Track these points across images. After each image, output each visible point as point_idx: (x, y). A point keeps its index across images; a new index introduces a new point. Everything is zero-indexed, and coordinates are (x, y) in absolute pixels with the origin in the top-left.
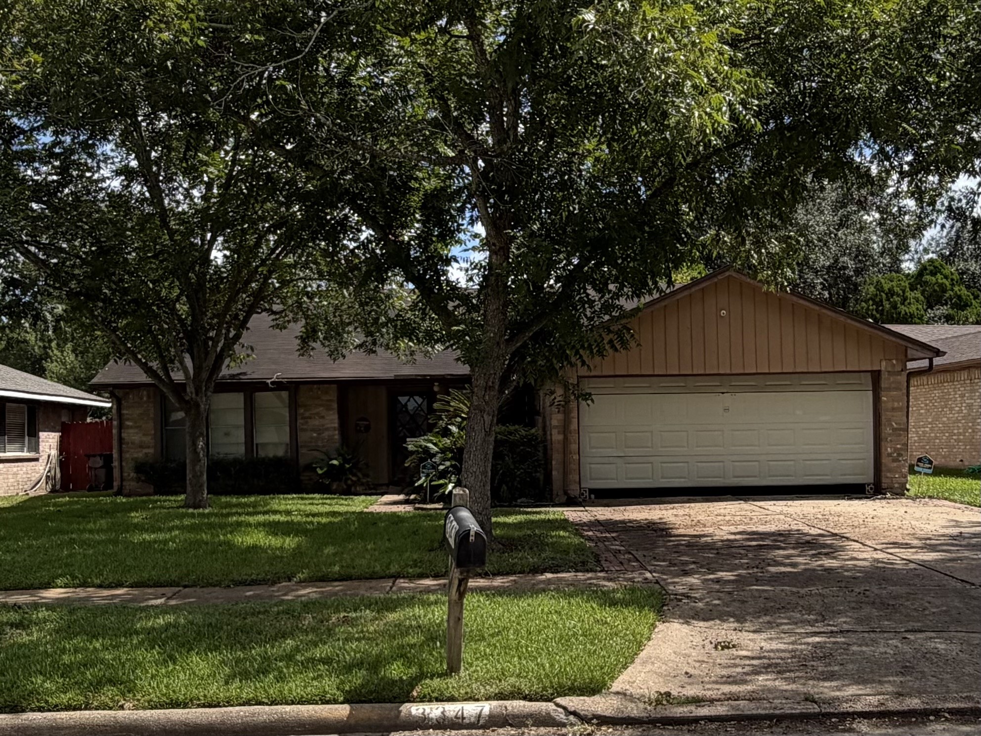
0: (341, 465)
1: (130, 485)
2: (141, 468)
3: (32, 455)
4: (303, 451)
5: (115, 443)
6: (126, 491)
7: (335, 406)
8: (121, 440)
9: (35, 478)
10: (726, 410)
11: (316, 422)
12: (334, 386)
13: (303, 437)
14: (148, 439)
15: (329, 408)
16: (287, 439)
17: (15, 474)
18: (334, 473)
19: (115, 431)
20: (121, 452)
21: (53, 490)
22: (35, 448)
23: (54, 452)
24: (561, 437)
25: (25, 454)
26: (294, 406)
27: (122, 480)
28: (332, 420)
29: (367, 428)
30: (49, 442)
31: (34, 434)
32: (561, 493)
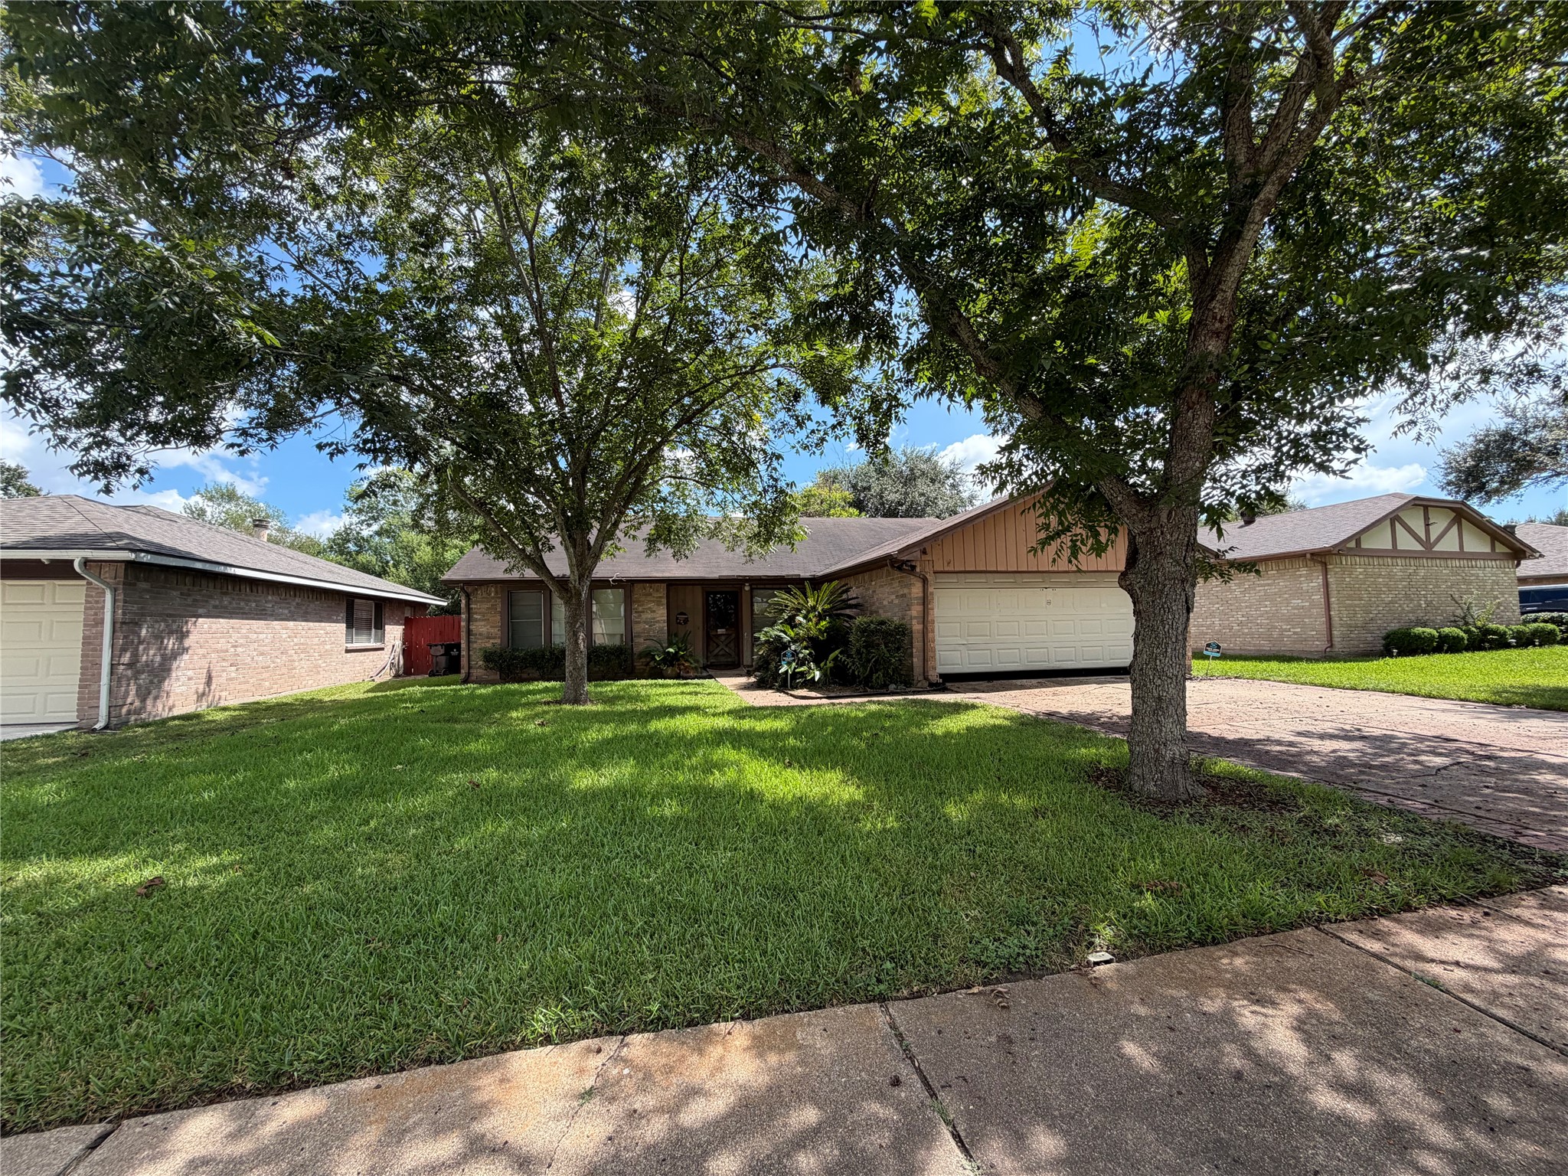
0: (676, 653)
1: (477, 673)
2: (489, 657)
3: (378, 645)
4: (636, 640)
5: (463, 634)
6: (473, 678)
7: (664, 601)
8: (469, 632)
9: (380, 667)
10: (1049, 603)
11: (648, 616)
12: (664, 585)
13: (637, 628)
14: (495, 631)
15: (659, 604)
16: (623, 631)
17: (362, 662)
18: (671, 660)
19: (463, 624)
20: (469, 642)
21: (397, 676)
22: (382, 639)
23: (398, 643)
24: (920, 627)
25: (372, 644)
26: (629, 601)
27: (470, 668)
28: (661, 613)
29: (686, 621)
30: (394, 633)
31: (380, 626)
32: (921, 678)
